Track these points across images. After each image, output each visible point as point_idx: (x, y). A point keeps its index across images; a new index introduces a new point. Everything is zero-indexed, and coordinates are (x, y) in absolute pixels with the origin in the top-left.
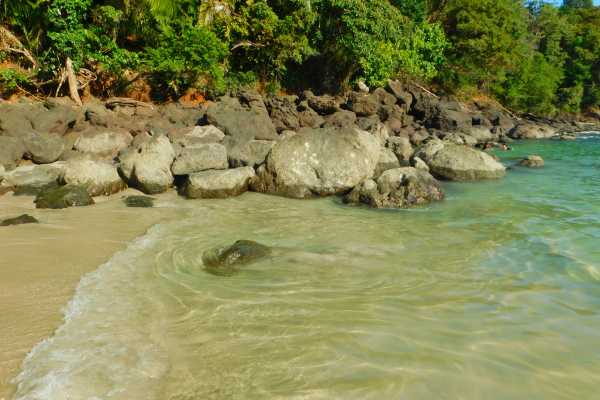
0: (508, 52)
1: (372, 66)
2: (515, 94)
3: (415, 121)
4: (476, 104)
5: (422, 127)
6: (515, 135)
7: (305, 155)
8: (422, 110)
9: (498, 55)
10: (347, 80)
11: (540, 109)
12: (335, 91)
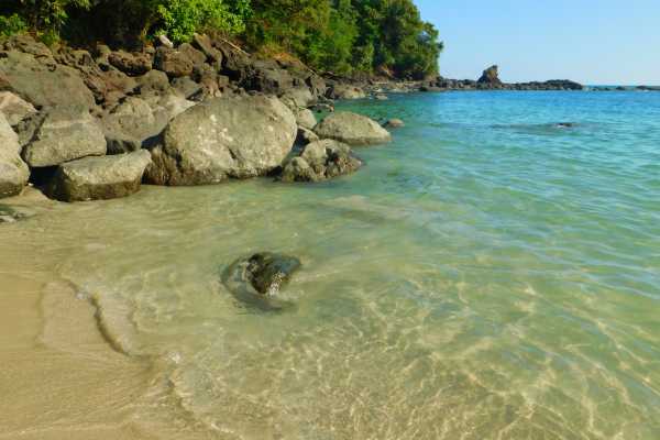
0: (315, 7)
1: (175, 16)
2: (315, 52)
3: (230, 82)
4: (278, 62)
5: (242, 89)
6: (333, 95)
7: (214, 131)
8: (235, 69)
9: (306, 10)
10: (144, 33)
11: (338, 68)
12: (132, 47)
